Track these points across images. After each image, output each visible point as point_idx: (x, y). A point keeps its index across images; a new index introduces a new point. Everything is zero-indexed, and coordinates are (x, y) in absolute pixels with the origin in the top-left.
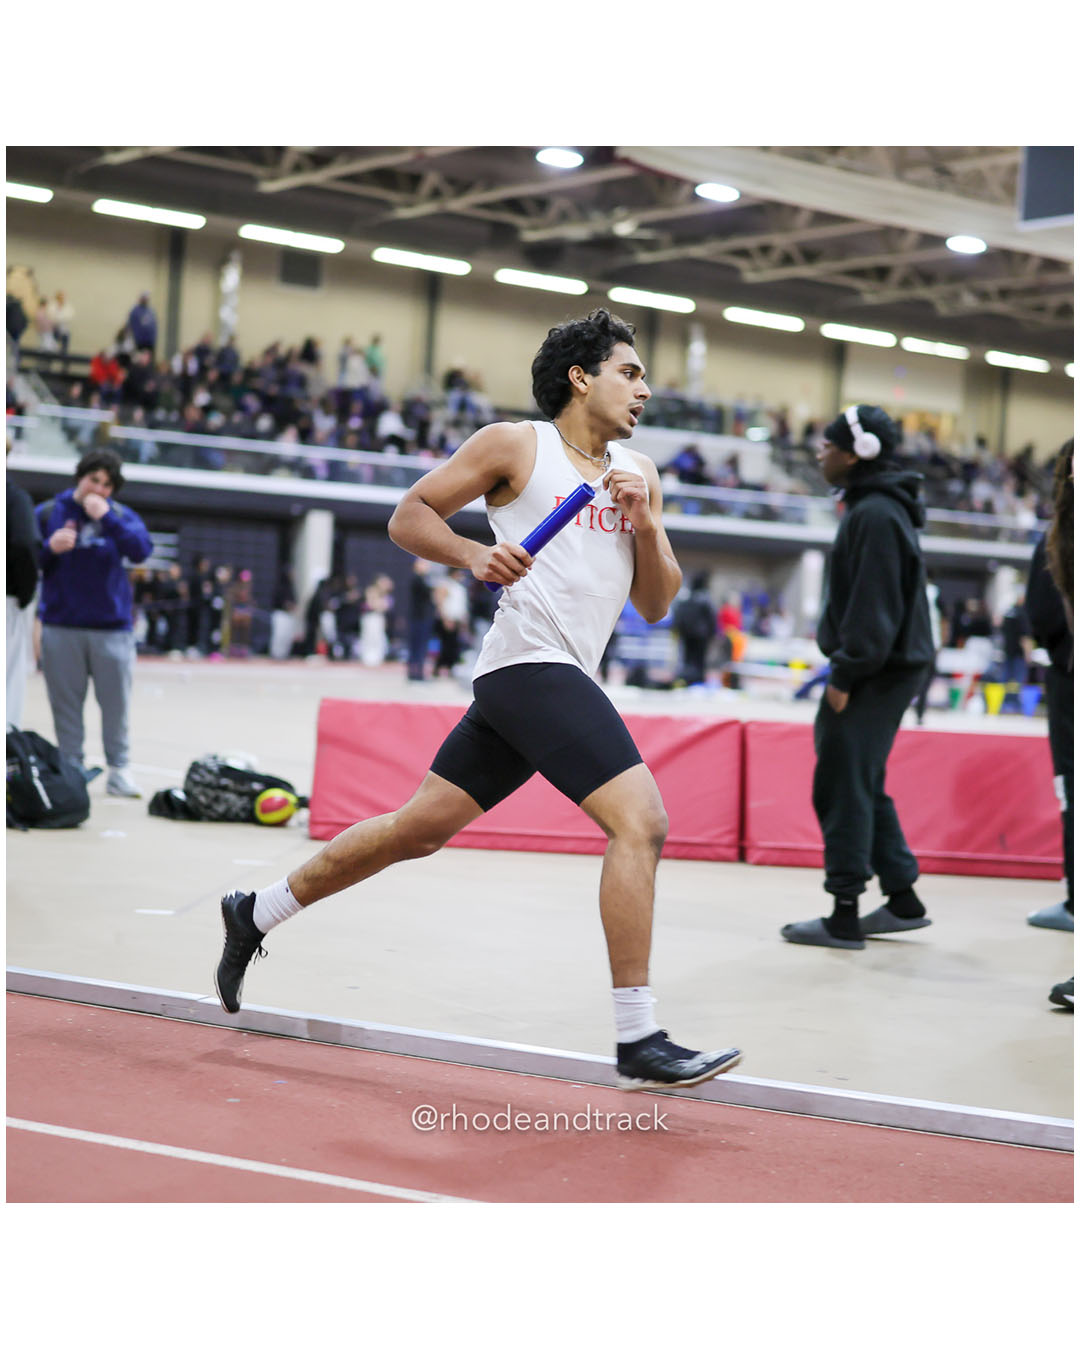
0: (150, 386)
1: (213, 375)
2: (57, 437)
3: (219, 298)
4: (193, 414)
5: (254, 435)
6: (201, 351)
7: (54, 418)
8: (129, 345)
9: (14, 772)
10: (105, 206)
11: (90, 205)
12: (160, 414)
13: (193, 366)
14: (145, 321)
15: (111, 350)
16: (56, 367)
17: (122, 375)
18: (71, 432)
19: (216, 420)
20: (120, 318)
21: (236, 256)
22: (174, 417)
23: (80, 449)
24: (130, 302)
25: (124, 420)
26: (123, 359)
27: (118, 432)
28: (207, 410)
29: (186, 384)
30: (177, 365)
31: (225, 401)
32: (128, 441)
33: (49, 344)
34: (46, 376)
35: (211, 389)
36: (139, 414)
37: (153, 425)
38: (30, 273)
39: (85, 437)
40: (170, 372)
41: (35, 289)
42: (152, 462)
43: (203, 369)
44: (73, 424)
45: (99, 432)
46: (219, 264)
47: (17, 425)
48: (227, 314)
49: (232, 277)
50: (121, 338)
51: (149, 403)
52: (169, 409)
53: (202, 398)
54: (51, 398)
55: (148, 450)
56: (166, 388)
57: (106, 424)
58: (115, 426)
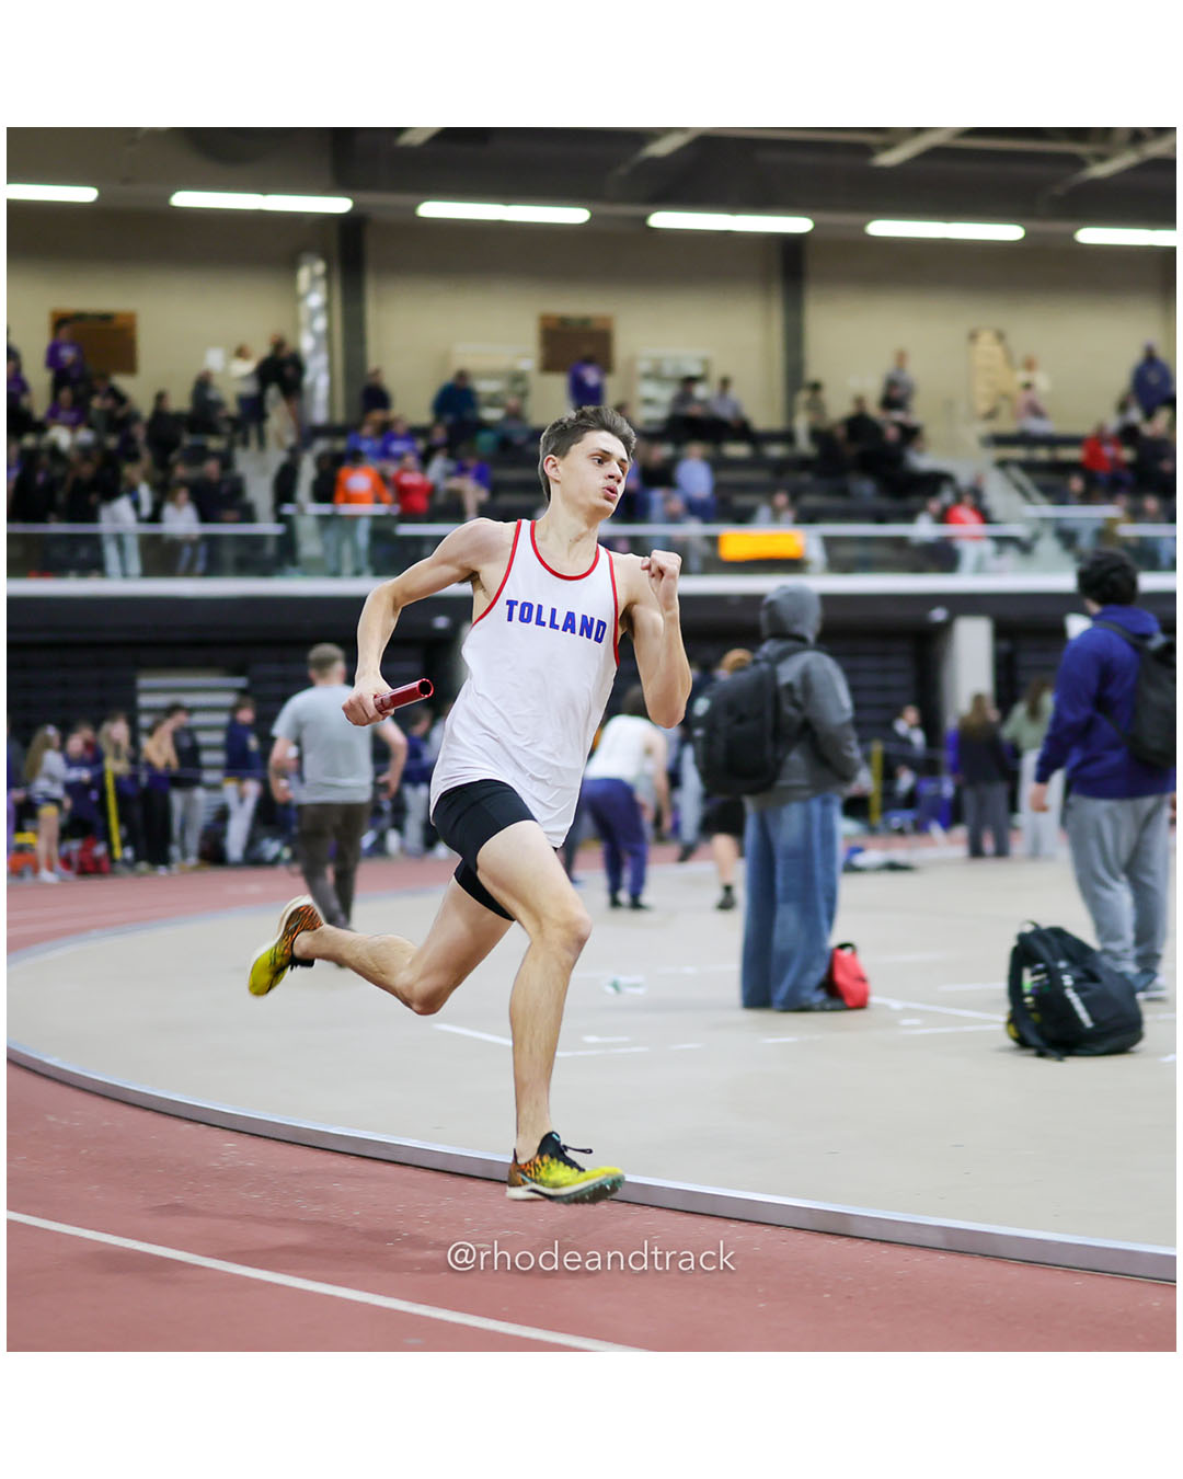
0: (1167, 465)
2: (1048, 546)
7: (1044, 520)
8: (1135, 415)
9: (1040, 981)
10: (1090, 235)
11: (1071, 235)
14: (1153, 378)
15: (1113, 423)
16: (1042, 454)
18: (1067, 538)
20: (1119, 379)
23: (1080, 558)
24: (1133, 357)
25: (1136, 515)
26: (1129, 435)
27: (1130, 530)
32: (1143, 540)
34: (1029, 467)
36: (1155, 503)
38: (1000, 336)
39: (1086, 542)
41: (1010, 356)
44: (1069, 525)
45: (1105, 533)
47: (998, 534)
50: (1123, 407)
51: (1164, 488)
54: (1037, 497)
57: (1112, 522)
58: (1123, 522)
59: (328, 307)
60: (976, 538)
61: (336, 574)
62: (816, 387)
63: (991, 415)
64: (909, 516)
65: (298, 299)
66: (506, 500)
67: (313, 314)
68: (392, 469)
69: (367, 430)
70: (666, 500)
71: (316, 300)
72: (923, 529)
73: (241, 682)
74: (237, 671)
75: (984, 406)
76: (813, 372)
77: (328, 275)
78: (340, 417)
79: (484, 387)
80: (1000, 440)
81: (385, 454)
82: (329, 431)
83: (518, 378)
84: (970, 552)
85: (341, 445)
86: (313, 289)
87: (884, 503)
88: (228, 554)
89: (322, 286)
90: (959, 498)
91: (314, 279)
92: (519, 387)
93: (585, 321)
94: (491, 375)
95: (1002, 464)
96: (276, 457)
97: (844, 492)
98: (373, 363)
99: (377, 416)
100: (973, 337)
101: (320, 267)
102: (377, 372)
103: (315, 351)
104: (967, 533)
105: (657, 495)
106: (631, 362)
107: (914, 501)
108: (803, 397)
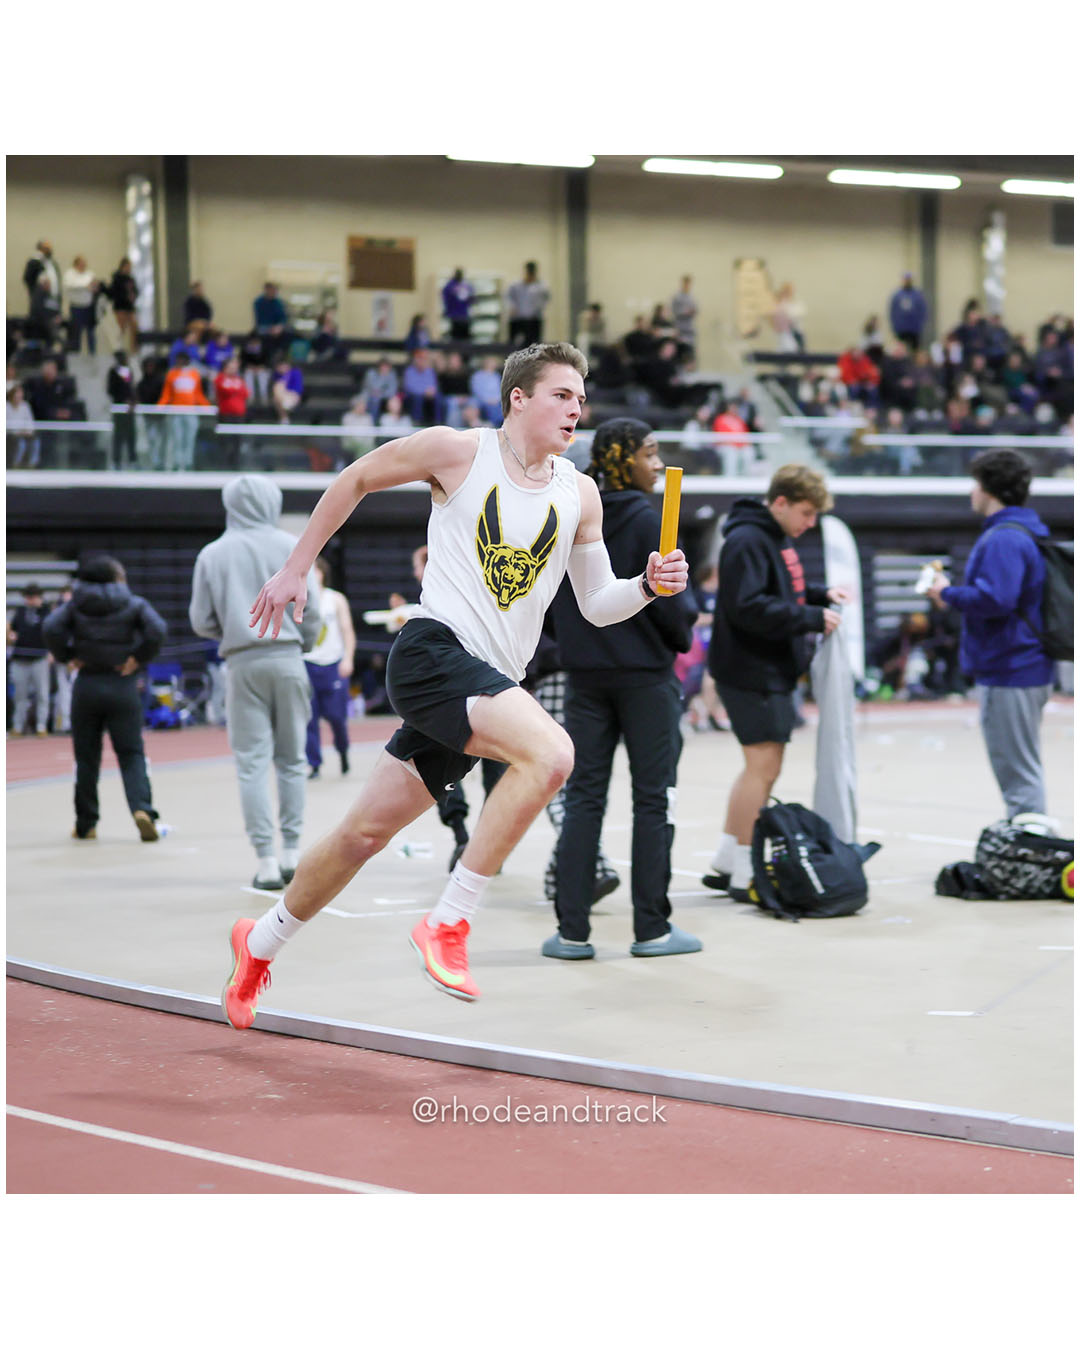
0: (907, 382)
1: (979, 362)
2: (804, 453)
3: (981, 267)
4: (958, 410)
5: (1033, 430)
6: (962, 334)
7: (798, 430)
8: (879, 337)
9: (779, 852)
10: (841, 177)
11: (825, 175)
12: (921, 415)
13: (956, 353)
14: (906, 305)
17: (874, 371)
19: (986, 415)
21: (998, 218)
22: (938, 415)
26: (875, 355)
27: (874, 440)
28: (977, 403)
29: (949, 376)
30: (936, 353)
31: (997, 392)
33: (789, 345)
35: (979, 379)
36: (895, 416)
37: (913, 428)
38: (762, 265)
39: (834, 447)
40: (930, 362)
41: (769, 283)
42: (917, 472)
43: (968, 353)
44: (819, 434)
46: (978, 231)
47: (756, 442)
48: (991, 287)
49: (996, 243)
50: (870, 328)
51: (906, 402)
52: (930, 409)
53: (969, 389)
55: (910, 458)
56: (927, 381)
57: (860, 432)
58: (870, 432)
59: (154, 223)
60: (739, 445)
61: (160, 468)
62: (596, 308)
63: (753, 334)
64: (679, 424)
65: (125, 215)
66: (315, 403)
67: (139, 231)
68: (213, 375)
69: (192, 338)
70: (462, 407)
71: (143, 216)
72: (692, 436)
73: (73, 565)
74: (67, 555)
75: (746, 327)
76: (595, 294)
77: (153, 195)
78: (164, 325)
79: (297, 301)
80: (761, 357)
81: (207, 361)
82: (154, 337)
83: (328, 293)
84: (730, 456)
85: (165, 350)
86: (140, 208)
87: (658, 412)
88: (63, 449)
89: (148, 204)
90: (722, 408)
91: (140, 198)
92: (330, 301)
93: (390, 243)
94: (304, 290)
95: (763, 379)
96: (105, 362)
97: (621, 401)
98: (194, 277)
99: (199, 325)
100: (738, 264)
101: (146, 188)
102: (197, 285)
103: (142, 263)
104: (730, 440)
105: (454, 401)
106: (431, 280)
107: (684, 410)
108: (586, 315)
